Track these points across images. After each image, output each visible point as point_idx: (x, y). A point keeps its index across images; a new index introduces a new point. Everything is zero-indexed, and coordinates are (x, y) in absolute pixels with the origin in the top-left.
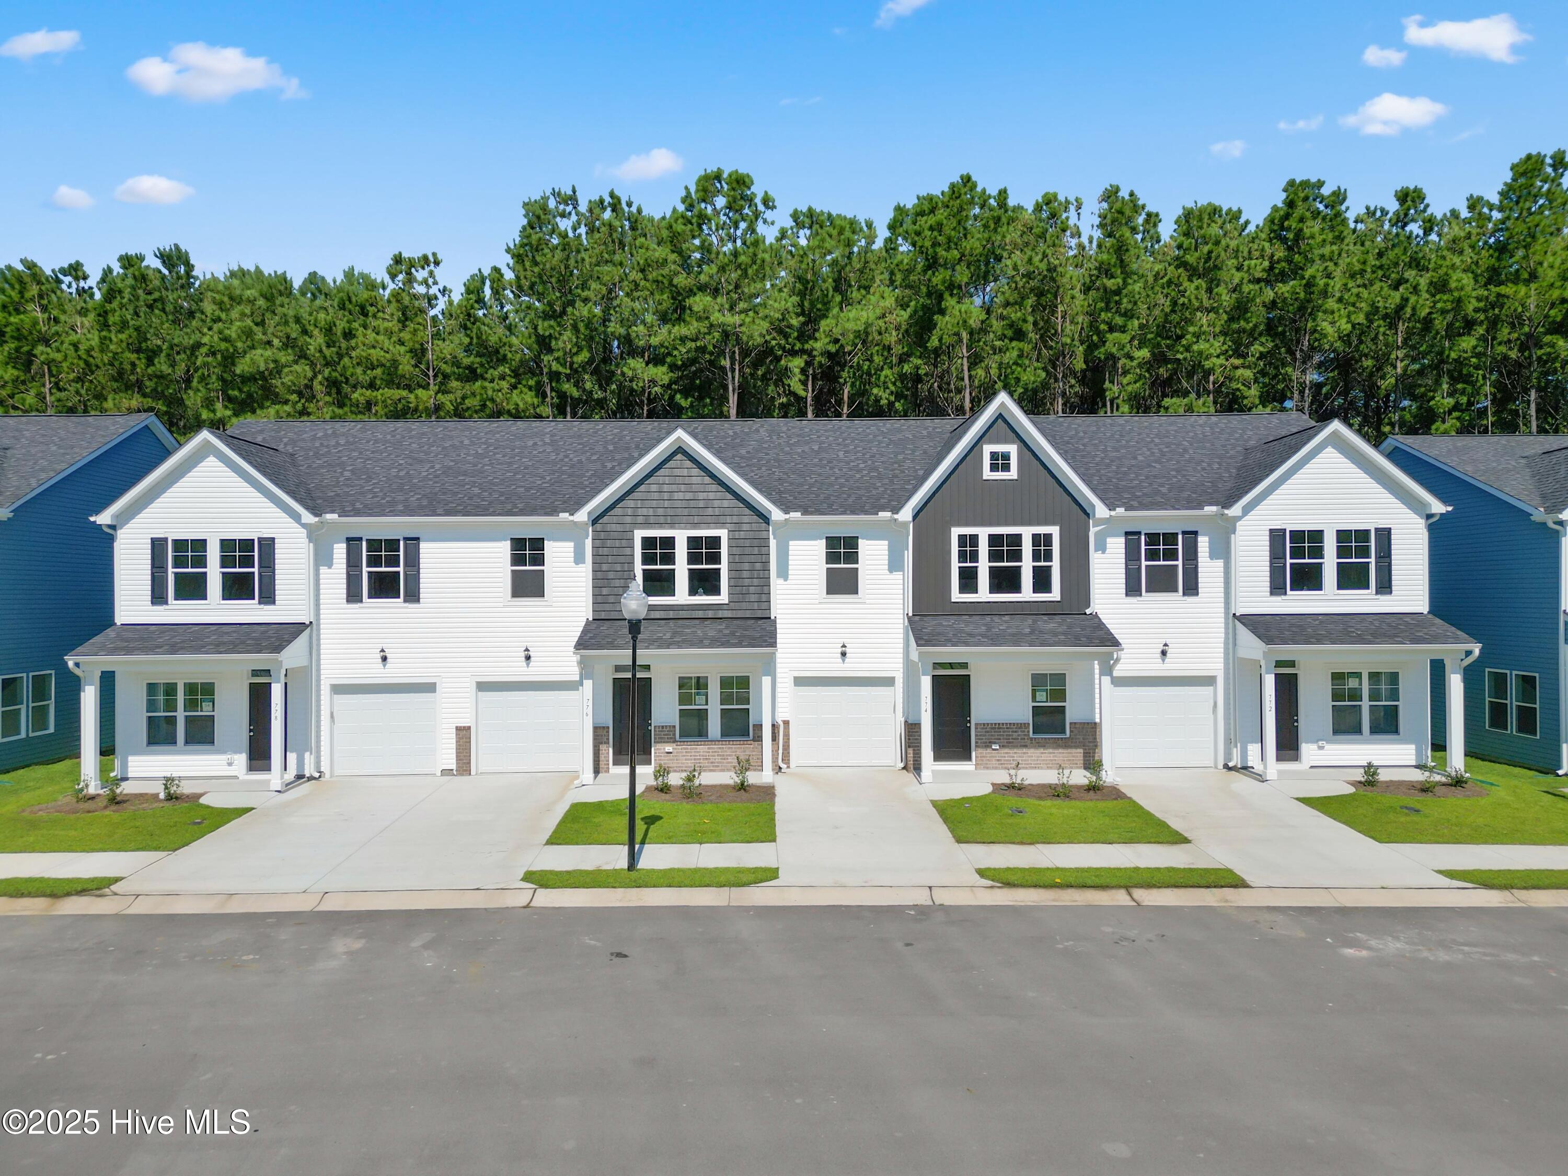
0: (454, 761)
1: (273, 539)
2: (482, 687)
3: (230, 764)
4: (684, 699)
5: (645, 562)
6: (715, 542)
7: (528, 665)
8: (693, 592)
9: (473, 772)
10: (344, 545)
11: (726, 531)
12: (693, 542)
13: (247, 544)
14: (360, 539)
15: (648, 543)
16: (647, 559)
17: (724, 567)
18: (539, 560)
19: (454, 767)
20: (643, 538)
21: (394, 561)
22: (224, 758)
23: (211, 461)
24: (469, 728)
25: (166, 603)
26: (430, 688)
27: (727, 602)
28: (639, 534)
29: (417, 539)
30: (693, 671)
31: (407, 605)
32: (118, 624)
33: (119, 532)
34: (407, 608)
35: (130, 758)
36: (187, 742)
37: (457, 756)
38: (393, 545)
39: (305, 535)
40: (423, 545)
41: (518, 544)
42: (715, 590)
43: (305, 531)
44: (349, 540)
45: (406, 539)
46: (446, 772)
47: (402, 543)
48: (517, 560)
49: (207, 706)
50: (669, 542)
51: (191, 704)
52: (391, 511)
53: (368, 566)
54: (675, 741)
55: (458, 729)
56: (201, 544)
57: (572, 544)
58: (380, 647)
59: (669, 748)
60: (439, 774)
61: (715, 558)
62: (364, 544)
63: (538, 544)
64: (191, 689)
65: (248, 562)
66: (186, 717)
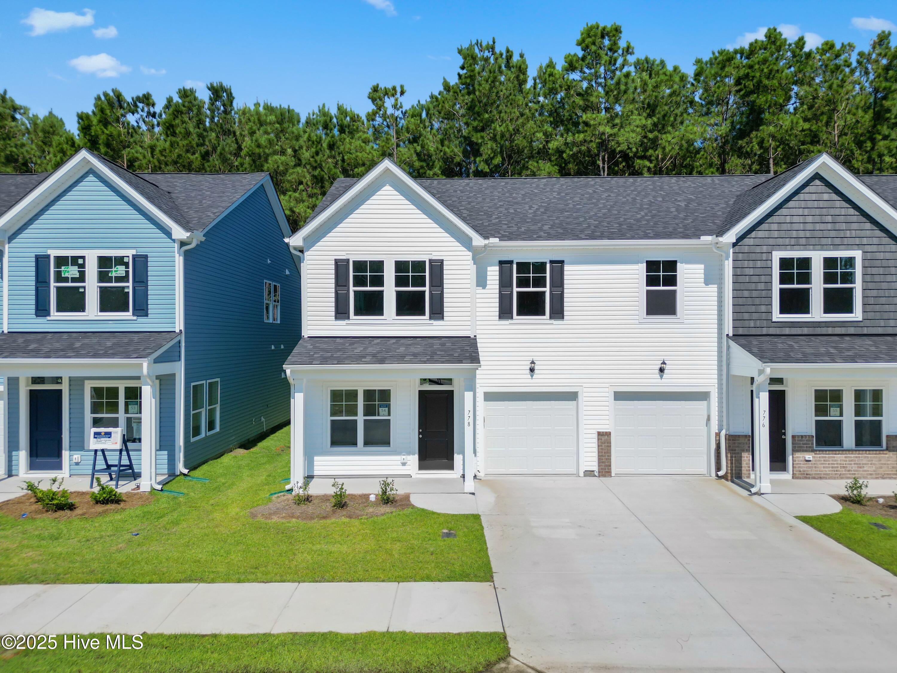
0: (596, 464)
1: (442, 261)
2: (619, 396)
3: (404, 464)
4: (820, 410)
5: (782, 281)
6: (850, 262)
7: (661, 377)
8: (828, 310)
9: (613, 474)
10: (497, 268)
11: (861, 252)
12: (829, 263)
13: (419, 266)
14: (511, 262)
15: (785, 263)
16: (784, 279)
17: (858, 287)
18: (672, 281)
19: (595, 468)
20: (780, 259)
21: (540, 282)
22: (398, 459)
23: (388, 190)
24: (610, 433)
25: (348, 318)
26: (572, 396)
27: (860, 319)
28: (777, 255)
29: (562, 262)
30: (829, 385)
31: (552, 321)
32: (306, 336)
33: (306, 254)
34: (552, 324)
35: (316, 458)
36: (367, 443)
37: (599, 459)
38: (540, 267)
39: (470, 258)
40: (566, 268)
41: (652, 266)
42: (848, 308)
43: (470, 254)
44: (501, 263)
45: (552, 262)
46: (589, 473)
47: (548, 266)
48: (651, 281)
49: (383, 411)
50: (805, 263)
51: (369, 410)
52: (538, 237)
53: (518, 286)
54: (813, 451)
55: (599, 434)
56: (378, 266)
57: (702, 266)
58: (531, 359)
59: (809, 456)
60: (582, 474)
61: (848, 278)
62: (515, 266)
63: (671, 265)
64: (369, 394)
65: (420, 282)
66: (365, 420)
